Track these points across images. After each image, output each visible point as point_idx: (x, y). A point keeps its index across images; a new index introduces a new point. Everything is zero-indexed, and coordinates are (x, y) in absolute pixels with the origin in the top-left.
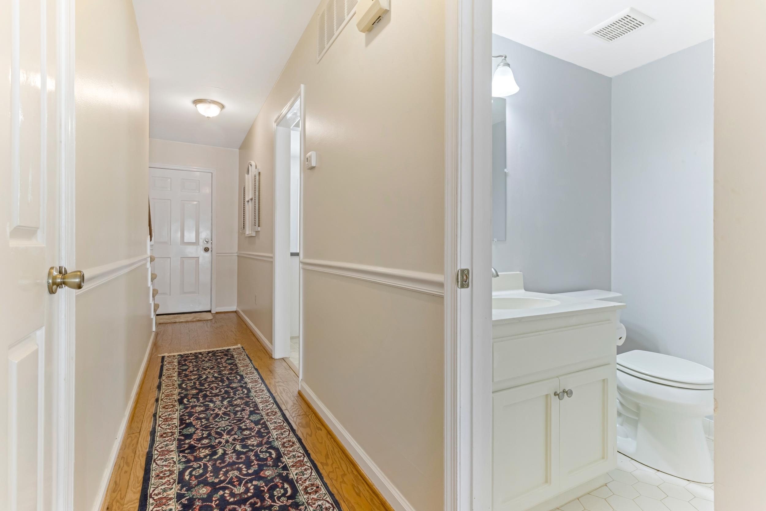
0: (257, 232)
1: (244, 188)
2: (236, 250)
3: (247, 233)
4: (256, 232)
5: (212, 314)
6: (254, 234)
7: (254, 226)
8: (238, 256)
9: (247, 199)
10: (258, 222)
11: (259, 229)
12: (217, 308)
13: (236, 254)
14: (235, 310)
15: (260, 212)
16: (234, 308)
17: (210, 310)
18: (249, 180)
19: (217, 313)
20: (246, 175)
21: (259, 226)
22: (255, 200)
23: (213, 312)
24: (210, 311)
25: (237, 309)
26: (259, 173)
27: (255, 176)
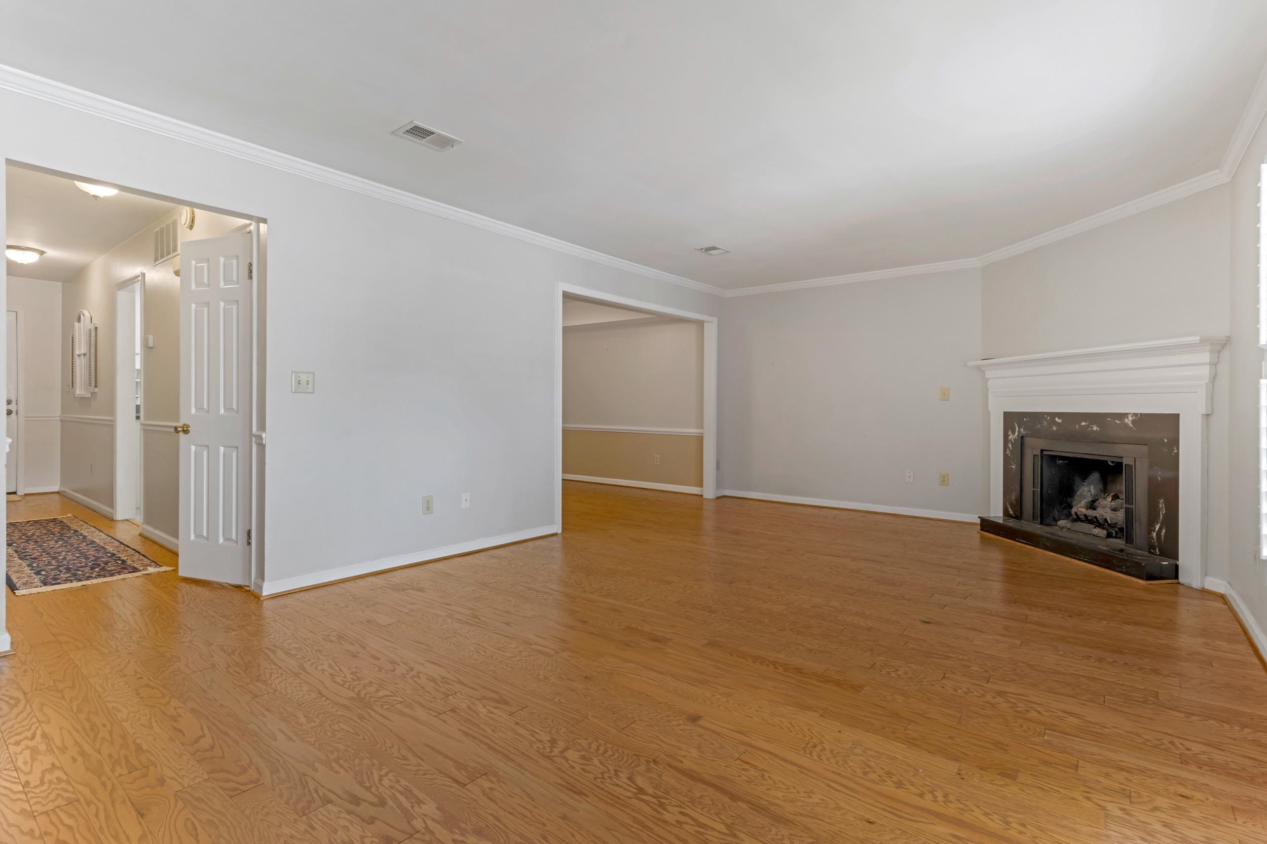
0: (93, 394)
1: (73, 338)
2: (59, 413)
3: (78, 392)
4: (91, 393)
5: (19, 496)
6: (89, 395)
7: (89, 387)
8: (61, 421)
9: (77, 352)
10: (94, 379)
11: (96, 390)
12: (26, 489)
13: (59, 418)
14: (57, 491)
15: (98, 374)
16: (56, 488)
17: (15, 491)
18: (81, 331)
19: (26, 495)
20: (76, 324)
21: (96, 387)
22: (90, 354)
23: (19, 493)
24: (15, 493)
25: (59, 488)
26: (96, 328)
27: (90, 331)
